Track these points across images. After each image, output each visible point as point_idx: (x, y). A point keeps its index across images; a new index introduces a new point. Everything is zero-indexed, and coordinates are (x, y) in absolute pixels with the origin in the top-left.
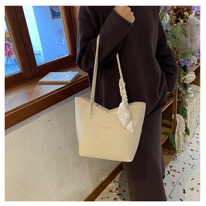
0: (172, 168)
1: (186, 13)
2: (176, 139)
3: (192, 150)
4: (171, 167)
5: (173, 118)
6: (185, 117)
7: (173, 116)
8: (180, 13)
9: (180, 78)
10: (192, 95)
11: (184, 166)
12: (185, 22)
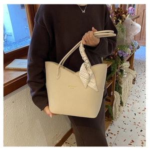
0: (110, 132)
1: (124, 15)
2: (113, 109)
3: (124, 117)
4: (109, 130)
5: (112, 94)
6: (120, 93)
7: (112, 93)
8: (119, 15)
9: (118, 65)
10: (126, 76)
11: (119, 129)
12: (123, 22)
